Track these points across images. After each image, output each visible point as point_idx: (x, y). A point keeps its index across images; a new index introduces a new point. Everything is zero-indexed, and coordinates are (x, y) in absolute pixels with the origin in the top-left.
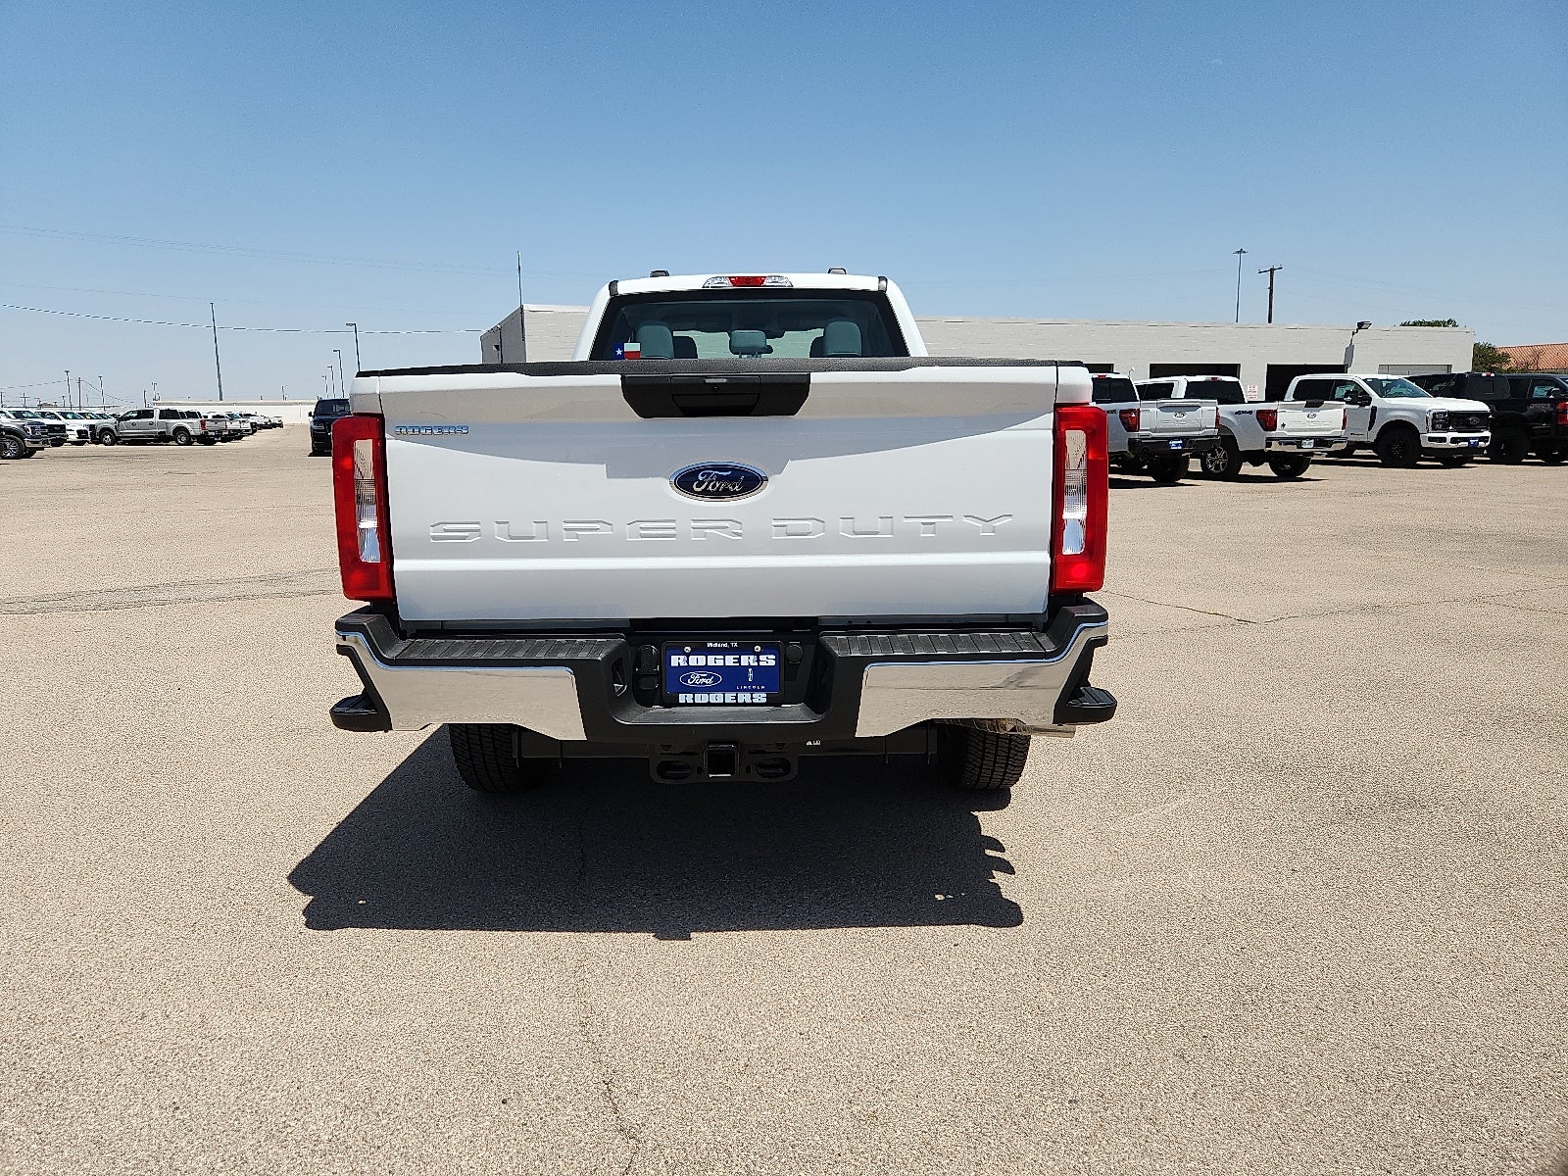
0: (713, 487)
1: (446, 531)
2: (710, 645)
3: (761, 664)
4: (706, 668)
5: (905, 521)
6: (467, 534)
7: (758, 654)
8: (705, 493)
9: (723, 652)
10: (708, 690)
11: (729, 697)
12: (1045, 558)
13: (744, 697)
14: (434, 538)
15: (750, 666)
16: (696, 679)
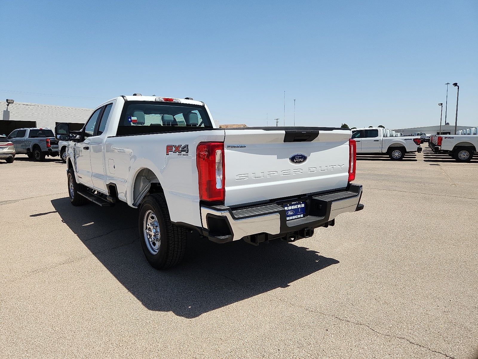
0: (298, 160)
1: (240, 177)
2: (292, 203)
3: (302, 207)
4: (292, 209)
5: (329, 167)
6: (245, 177)
7: (301, 204)
8: (296, 162)
9: (294, 205)
10: (292, 215)
11: (296, 217)
12: (347, 174)
13: (299, 216)
14: (237, 179)
15: (300, 208)
16: (290, 213)
